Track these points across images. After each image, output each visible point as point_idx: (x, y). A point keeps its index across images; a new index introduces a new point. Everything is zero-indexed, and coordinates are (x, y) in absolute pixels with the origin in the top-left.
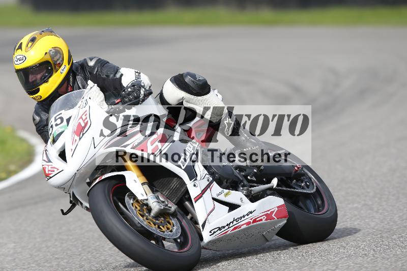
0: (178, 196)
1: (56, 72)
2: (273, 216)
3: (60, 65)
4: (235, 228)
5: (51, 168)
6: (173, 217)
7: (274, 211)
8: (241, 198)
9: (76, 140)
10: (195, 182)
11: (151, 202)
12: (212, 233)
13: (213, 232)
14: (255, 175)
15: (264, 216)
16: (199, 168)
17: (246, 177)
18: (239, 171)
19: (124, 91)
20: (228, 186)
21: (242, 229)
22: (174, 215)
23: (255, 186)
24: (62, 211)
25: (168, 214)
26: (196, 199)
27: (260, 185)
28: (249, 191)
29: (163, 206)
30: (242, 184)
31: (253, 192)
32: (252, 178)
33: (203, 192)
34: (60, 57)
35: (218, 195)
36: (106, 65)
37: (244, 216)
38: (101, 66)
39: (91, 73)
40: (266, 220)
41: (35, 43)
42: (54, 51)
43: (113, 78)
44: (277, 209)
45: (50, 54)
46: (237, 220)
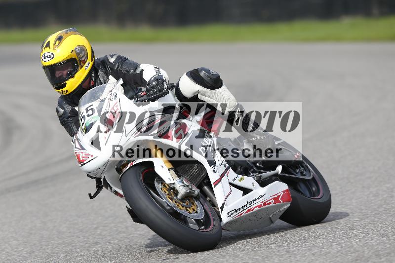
0: (198, 181)
1: (81, 68)
2: (280, 199)
4: (249, 211)
5: (85, 155)
7: (280, 196)
8: (253, 183)
10: (215, 167)
11: (178, 186)
13: (230, 213)
14: (263, 162)
17: (255, 164)
19: (148, 84)
20: (242, 172)
21: (254, 212)
22: (197, 198)
23: (263, 173)
25: (192, 197)
26: (215, 184)
27: (266, 171)
28: (258, 176)
29: (188, 189)
30: (252, 170)
31: (262, 178)
32: (260, 165)
33: (221, 177)
34: (85, 54)
35: (234, 180)
36: (125, 62)
37: (256, 200)
38: (121, 62)
39: (111, 69)
40: (274, 203)
41: (62, 41)
42: (79, 49)
43: (134, 74)
44: (282, 193)
45: (76, 51)
46: (250, 203)
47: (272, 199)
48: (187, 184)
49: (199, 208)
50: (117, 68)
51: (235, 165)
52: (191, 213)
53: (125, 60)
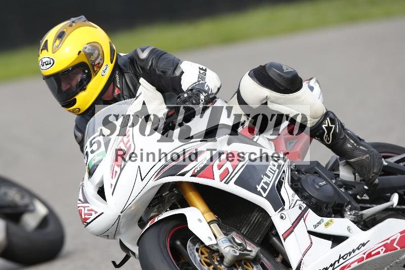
0: (262, 232)
1: (96, 75)
2: (395, 245)
3: (99, 66)
4: (342, 269)
5: (88, 210)
6: (256, 264)
7: (395, 239)
8: (348, 227)
9: (116, 172)
10: (282, 212)
11: (222, 248)
14: (366, 193)
15: (382, 248)
16: (287, 192)
17: (354, 196)
18: (345, 188)
19: (179, 97)
20: (329, 212)
22: (256, 260)
23: (369, 208)
24: (114, 263)
25: (247, 260)
26: (285, 236)
27: (374, 205)
28: (358, 216)
29: (240, 250)
30: (350, 206)
31: (365, 217)
32: (363, 198)
33: (294, 225)
34: (99, 54)
35: (315, 226)
36: (162, 57)
37: (354, 251)
38: (156, 58)
39: (143, 69)
40: (385, 252)
41: (64, 39)
42: (90, 48)
43: (172, 76)
44: (400, 235)
45: (85, 52)
46: (344, 258)
47: (381, 246)
48: (239, 241)
50: (150, 66)
51: (316, 204)
53: (161, 56)
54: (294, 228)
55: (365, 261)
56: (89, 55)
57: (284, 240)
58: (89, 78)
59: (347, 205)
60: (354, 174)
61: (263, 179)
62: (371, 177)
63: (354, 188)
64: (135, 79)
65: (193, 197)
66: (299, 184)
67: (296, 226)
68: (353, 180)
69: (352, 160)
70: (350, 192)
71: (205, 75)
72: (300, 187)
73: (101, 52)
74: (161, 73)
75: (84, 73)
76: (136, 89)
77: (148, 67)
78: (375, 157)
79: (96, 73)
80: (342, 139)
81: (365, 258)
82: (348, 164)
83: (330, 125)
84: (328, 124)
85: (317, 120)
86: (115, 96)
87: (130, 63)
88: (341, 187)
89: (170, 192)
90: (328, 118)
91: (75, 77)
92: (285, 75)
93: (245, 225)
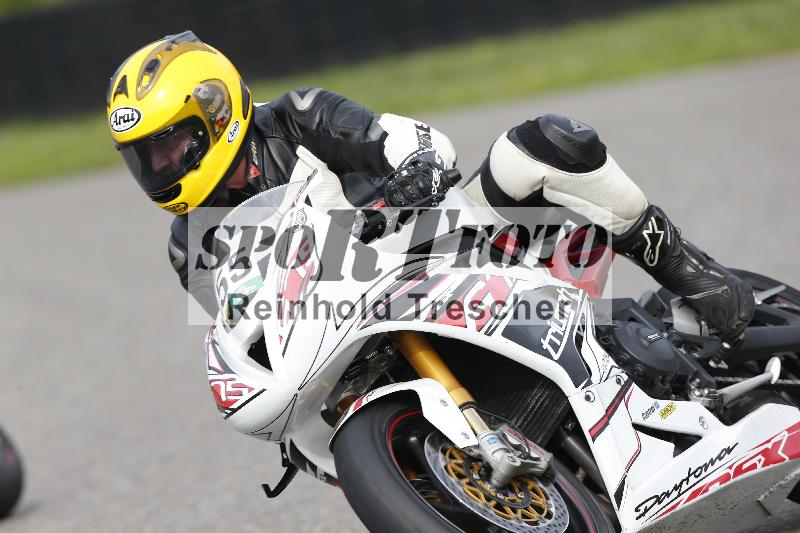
1: (217, 141)
2: (780, 452)
3: (224, 124)
4: (694, 495)
5: (234, 386)
6: (546, 483)
7: (780, 442)
8: (701, 418)
10: (589, 388)
11: (489, 453)
12: (641, 511)
13: (642, 509)
14: (725, 356)
15: (760, 457)
16: (593, 353)
17: (704, 362)
18: (685, 348)
19: (392, 177)
20: (667, 390)
21: (710, 496)
22: (547, 477)
23: (731, 384)
24: (266, 487)
25: (533, 476)
26: (594, 432)
27: (740, 379)
28: (715, 397)
29: (519, 457)
30: (698, 380)
31: (726, 400)
32: (720, 365)
33: (609, 412)
34: (223, 102)
35: (646, 415)
36: (340, 107)
37: (712, 462)
38: (328, 109)
39: (303, 129)
40: (764, 466)
41: (158, 73)
42: (207, 89)
43: (362, 142)
44: (787, 434)
45: (197, 97)
46: (697, 474)
47: (757, 455)
48: (514, 441)
49: (551, 502)
50: (318, 124)
52: (536, 523)
53: (338, 104)
54: (609, 418)
55: (732, 481)
56: (205, 103)
57: (594, 440)
58: (204, 147)
59: (693, 379)
60: (699, 322)
61: (550, 327)
62: (734, 327)
63: (701, 347)
64: (287, 148)
65: (425, 359)
66: (611, 337)
67: (612, 414)
68: (698, 334)
69: (695, 297)
70: (696, 355)
71: (430, 138)
72: (614, 343)
73: (226, 98)
74: (341, 137)
75: (196, 136)
76: (290, 168)
77: (314, 127)
78: (740, 289)
79: (218, 137)
80: (677, 257)
81: (732, 474)
82: (686, 304)
83: (657, 232)
84: (654, 230)
85: (631, 222)
86: (251, 182)
87: (275, 119)
88: (679, 345)
89: (379, 353)
90: (653, 218)
91: (179, 144)
92: (577, 139)
93: (515, 415)
